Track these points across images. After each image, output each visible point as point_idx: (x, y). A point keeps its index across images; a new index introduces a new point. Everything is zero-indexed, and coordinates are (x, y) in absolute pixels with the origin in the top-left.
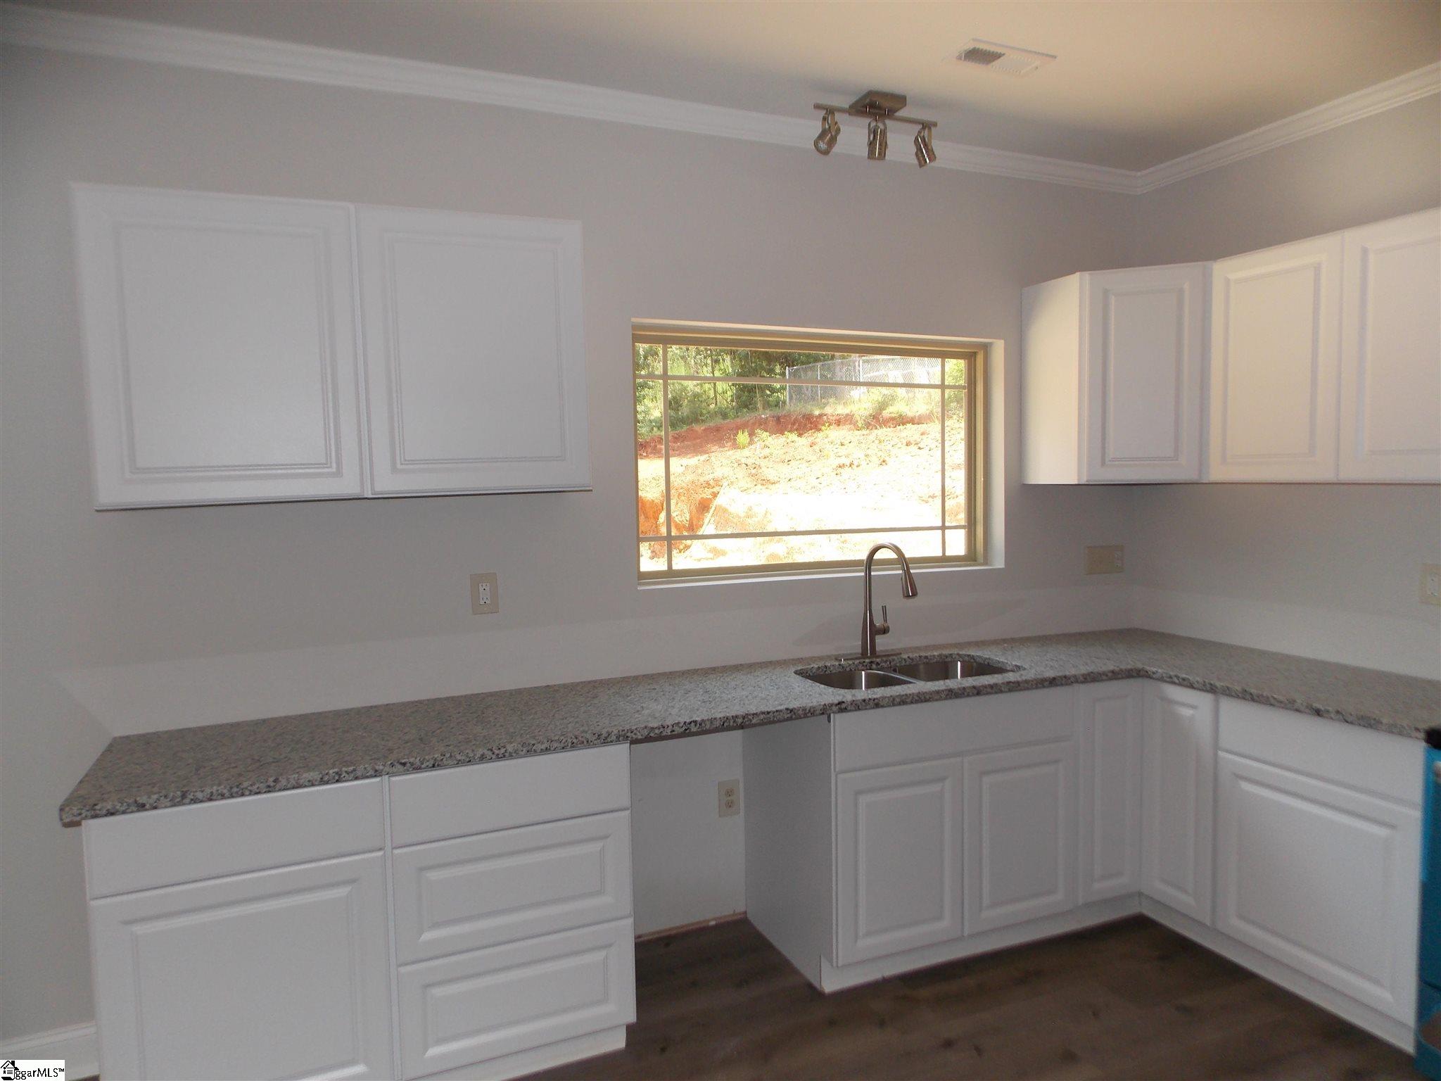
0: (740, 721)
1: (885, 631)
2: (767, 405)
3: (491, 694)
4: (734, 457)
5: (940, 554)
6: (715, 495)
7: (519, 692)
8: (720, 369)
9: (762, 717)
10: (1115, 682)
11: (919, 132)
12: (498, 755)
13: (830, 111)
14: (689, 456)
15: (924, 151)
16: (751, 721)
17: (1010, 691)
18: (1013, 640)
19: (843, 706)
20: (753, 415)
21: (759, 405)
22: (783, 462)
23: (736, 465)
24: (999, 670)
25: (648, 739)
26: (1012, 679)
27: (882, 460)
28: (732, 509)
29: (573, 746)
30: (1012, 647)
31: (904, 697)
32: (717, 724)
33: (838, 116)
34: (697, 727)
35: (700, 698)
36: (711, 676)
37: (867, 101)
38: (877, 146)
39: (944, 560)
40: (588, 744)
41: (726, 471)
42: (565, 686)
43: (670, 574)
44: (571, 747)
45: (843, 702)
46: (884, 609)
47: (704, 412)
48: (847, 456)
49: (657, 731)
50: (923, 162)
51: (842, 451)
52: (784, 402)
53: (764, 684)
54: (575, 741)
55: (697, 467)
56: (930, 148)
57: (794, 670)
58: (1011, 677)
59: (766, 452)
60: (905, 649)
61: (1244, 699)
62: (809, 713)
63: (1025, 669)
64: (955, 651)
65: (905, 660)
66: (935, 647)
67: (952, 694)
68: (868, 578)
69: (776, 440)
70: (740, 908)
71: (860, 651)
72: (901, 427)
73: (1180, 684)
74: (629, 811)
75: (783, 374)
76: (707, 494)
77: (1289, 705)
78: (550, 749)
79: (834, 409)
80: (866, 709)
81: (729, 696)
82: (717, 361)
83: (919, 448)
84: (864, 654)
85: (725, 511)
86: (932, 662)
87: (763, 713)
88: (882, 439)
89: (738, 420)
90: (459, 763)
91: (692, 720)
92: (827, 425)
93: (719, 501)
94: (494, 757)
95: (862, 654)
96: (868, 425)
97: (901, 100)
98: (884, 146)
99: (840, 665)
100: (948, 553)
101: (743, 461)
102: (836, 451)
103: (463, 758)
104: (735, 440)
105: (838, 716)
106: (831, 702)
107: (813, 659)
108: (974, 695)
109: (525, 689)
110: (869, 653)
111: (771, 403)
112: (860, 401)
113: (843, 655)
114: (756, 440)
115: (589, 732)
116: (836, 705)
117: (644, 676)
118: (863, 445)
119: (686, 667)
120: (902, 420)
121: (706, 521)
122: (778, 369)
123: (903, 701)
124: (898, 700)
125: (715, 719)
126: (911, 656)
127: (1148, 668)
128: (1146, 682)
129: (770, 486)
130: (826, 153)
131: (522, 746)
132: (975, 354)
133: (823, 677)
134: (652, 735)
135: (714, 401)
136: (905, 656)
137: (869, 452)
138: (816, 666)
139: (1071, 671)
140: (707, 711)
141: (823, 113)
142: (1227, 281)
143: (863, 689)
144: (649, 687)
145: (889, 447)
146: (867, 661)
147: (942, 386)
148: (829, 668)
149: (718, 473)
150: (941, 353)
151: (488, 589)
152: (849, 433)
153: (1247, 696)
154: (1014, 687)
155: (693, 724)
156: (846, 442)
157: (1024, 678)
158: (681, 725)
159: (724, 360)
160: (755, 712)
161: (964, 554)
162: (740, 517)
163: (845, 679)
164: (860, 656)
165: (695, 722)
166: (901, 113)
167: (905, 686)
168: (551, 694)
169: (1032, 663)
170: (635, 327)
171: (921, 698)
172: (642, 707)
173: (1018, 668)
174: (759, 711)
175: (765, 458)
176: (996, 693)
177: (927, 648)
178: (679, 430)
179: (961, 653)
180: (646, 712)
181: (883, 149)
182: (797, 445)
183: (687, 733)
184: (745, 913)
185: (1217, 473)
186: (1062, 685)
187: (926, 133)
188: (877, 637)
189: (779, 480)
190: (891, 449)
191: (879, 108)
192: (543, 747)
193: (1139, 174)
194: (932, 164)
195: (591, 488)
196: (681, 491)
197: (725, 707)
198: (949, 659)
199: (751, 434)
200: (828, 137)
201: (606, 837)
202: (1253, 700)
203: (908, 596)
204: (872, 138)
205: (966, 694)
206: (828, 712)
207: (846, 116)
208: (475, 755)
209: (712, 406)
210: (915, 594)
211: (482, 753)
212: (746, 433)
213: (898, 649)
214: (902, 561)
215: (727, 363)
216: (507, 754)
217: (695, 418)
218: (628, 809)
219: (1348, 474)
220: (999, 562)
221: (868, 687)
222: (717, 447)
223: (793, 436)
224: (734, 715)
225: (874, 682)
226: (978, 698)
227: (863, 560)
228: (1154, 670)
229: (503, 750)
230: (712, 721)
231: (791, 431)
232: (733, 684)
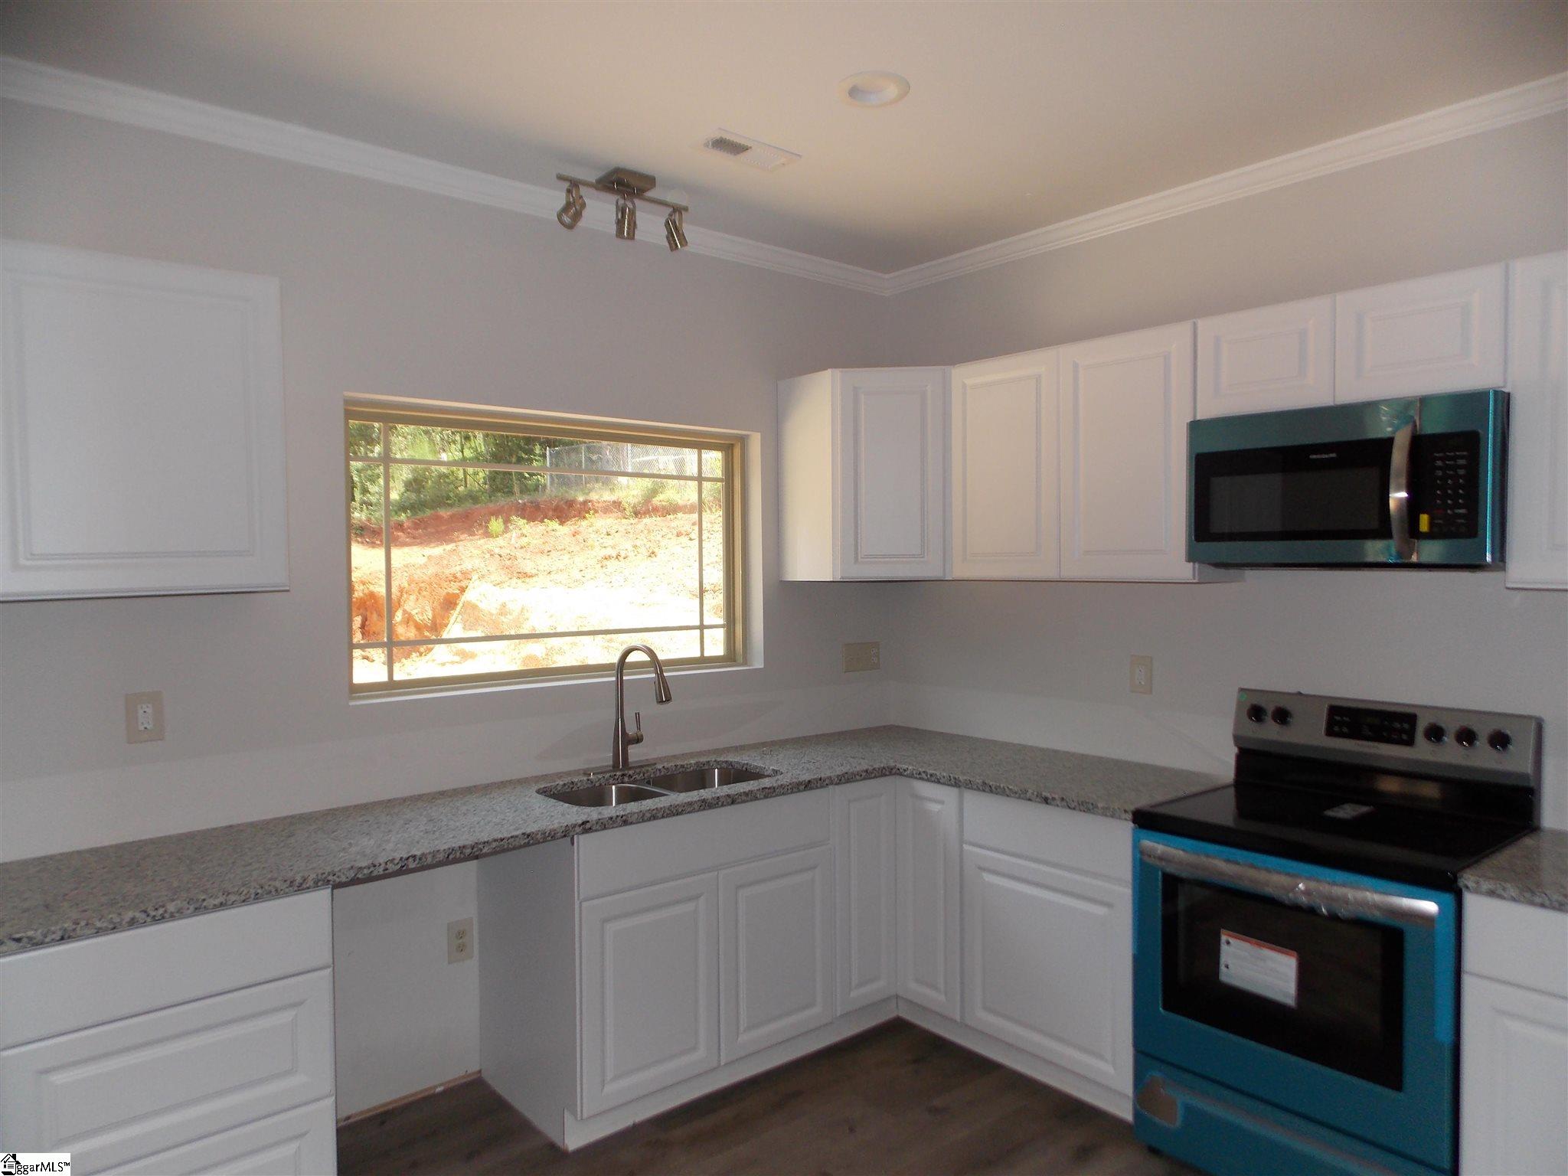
0: (468, 851)
1: (638, 740)
2: (525, 490)
3: (152, 841)
4: (486, 546)
5: (698, 654)
6: (463, 590)
7: (191, 835)
8: (471, 448)
9: (494, 845)
10: (868, 782)
11: (670, 215)
12: (154, 916)
13: (574, 184)
14: (432, 545)
15: (675, 235)
16: (481, 850)
17: (766, 797)
18: (773, 743)
19: (588, 826)
20: (508, 500)
21: (516, 489)
22: (542, 553)
23: (487, 556)
24: (756, 775)
25: (355, 882)
26: (768, 785)
27: (651, 551)
28: (483, 606)
29: (258, 898)
30: (771, 751)
31: (655, 812)
32: (441, 857)
33: (583, 190)
34: (416, 862)
35: (422, 828)
36: (439, 801)
37: (614, 177)
38: (626, 225)
39: (703, 661)
40: (276, 893)
41: (477, 563)
42: (252, 825)
43: (391, 686)
44: (254, 899)
45: (588, 822)
46: (637, 715)
47: (451, 495)
48: (613, 547)
49: (366, 871)
50: (673, 245)
51: (609, 541)
52: (545, 487)
53: (500, 807)
54: (259, 891)
55: (441, 558)
56: (680, 232)
57: (536, 788)
58: (766, 782)
59: (524, 541)
60: (660, 759)
61: (984, 791)
62: (550, 836)
63: (782, 773)
64: (712, 758)
65: (660, 770)
66: (692, 755)
67: (705, 805)
68: (620, 682)
69: (534, 528)
70: (473, 1068)
71: (611, 763)
72: (672, 516)
73: (928, 780)
74: (331, 969)
75: (544, 456)
76: (453, 589)
77: (1022, 795)
78: (225, 904)
79: (601, 495)
80: (612, 828)
81: (458, 824)
82: (467, 438)
83: (691, 539)
84: (615, 766)
85: (474, 607)
86: (688, 770)
87: (495, 840)
88: (651, 528)
89: (491, 505)
90: (99, 932)
91: (410, 855)
92: (591, 512)
93: (469, 596)
94: (149, 919)
95: (614, 767)
96: (636, 514)
97: (650, 181)
98: (633, 226)
99: (588, 780)
100: (706, 654)
101: (497, 551)
102: (602, 541)
103: (105, 925)
104: (487, 527)
105: (582, 837)
106: (574, 822)
107: (560, 775)
108: (729, 804)
109: (198, 831)
110: (621, 763)
111: (528, 487)
112: (630, 490)
113: (593, 769)
114: (511, 527)
115: (280, 878)
116: (580, 826)
117: (355, 806)
118: (631, 536)
119: (407, 793)
120: (671, 510)
121: (452, 620)
122: (538, 450)
123: (654, 816)
124: (648, 815)
125: (438, 851)
126: (666, 765)
127: (899, 766)
128: (898, 781)
129: (527, 580)
130: (570, 227)
131: (188, 903)
132: (732, 445)
133: (569, 795)
134: (360, 876)
135: (463, 483)
136: (660, 766)
137: (638, 543)
138: (561, 783)
139: (826, 773)
140: (429, 843)
141: (567, 185)
142: (964, 386)
143: (614, 805)
144: (360, 819)
145: (659, 538)
146: (618, 773)
147: (700, 479)
148: (576, 784)
149: (467, 565)
150: (700, 444)
151: (149, 711)
152: (616, 521)
153: (987, 788)
154: (769, 793)
155: (411, 860)
156: (613, 532)
157: (779, 783)
158: (396, 862)
159: (475, 437)
160: (486, 840)
161: (722, 654)
162: (491, 614)
163: (595, 796)
164: (611, 768)
165: (414, 857)
166: (650, 194)
167: (657, 800)
168: (233, 835)
169: (789, 767)
170: (348, 402)
171: (674, 812)
172: (350, 844)
173: (776, 772)
174: (490, 839)
175: (522, 548)
176: (751, 800)
177: (684, 756)
178: (420, 515)
179: (718, 760)
180: (353, 849)
181: (632, 229)
182: (558, 534)
183: (403, 870)
184: (480, 1071)
185: (960, 570)
186: (817, 788)
187: (677, 217)
188: (630, 747)
189: (537, 572)
190: (661, 539)
191: (628, 186)
192: (217, 902)
193: (887, 276)
194: (686, 249)
195: (288, 588)
196: (423, 585)
197: (451, 836)
198: (706, 767)
199: (507, 521)
200: (572, 212)
201: (300, 1004)
202: (991, 791)
203: (661, 702)
204: (620, 217)
205: (720, 803)
206: (571, 834)
207: (593, 191)
208: (122, 920)
209: (461, 489)
210: (668, 699)
211: (132, 916)
212: (500, 520)
213: (653, 759)
214: (655, 663)
215: (479, 439)
216: (167, 915)
217: (442, 501)
218: (329, 967)
219: (1068, 573)
220: (758, 663)
221: (618, 802)
222: (466, 535)
223: (554, 524)
224: (462, 845)
225: (626, 796)
226: (733, 807)
227: (613, 664)
228: (905, 767)
229: (161, 911)
230: (434, 854)
231: (551, 519)
232: (464, 809)
